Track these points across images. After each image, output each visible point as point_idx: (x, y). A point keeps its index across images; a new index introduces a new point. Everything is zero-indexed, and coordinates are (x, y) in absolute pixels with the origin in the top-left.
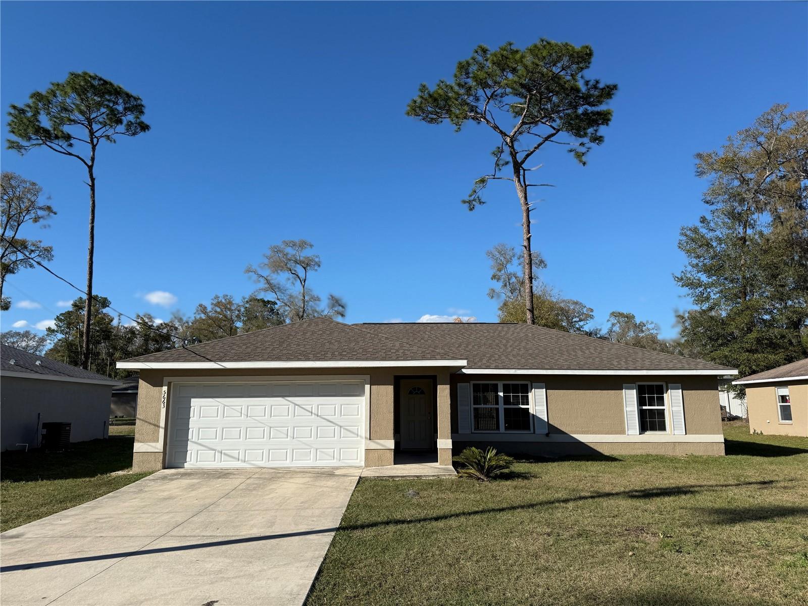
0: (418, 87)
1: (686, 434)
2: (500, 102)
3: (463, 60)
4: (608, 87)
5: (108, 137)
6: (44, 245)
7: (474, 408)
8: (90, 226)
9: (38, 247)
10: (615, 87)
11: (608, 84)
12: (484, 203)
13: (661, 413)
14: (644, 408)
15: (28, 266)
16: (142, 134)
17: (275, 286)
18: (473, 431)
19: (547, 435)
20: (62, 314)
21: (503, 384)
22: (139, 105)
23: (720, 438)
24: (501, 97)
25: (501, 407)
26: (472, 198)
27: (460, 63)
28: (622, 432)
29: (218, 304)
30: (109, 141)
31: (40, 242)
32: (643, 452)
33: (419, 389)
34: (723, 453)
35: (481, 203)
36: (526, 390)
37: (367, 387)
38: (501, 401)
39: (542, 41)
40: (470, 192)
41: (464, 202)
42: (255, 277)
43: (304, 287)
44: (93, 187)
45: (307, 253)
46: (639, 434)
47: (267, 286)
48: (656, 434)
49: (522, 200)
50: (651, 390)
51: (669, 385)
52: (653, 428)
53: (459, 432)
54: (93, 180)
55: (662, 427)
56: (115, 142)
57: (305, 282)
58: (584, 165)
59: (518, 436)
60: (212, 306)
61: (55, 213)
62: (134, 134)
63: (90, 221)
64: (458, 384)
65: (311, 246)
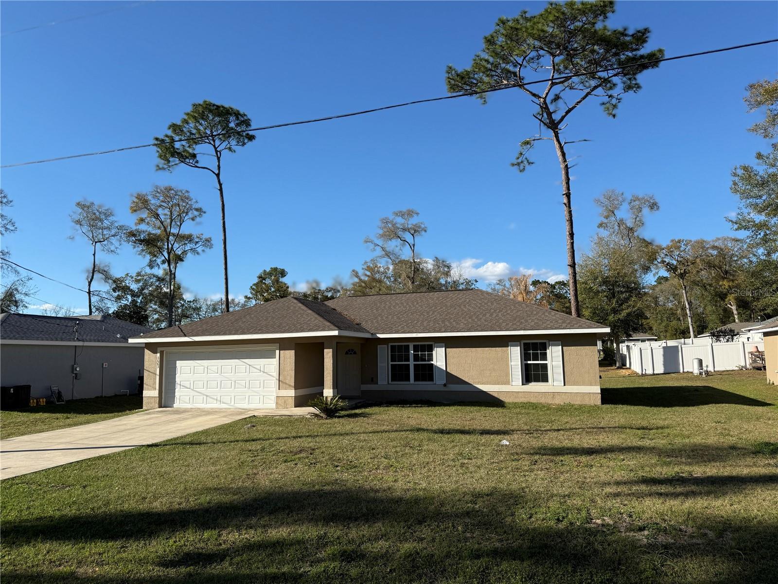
0: (445, 69)
1: (565, 385)
2: (538, 64)
3: (488, 34)
4: (639, 32)
5: (230, 149)
6: (204, 237)
7: (391, 365)
8: (222, 222)
9: (201, 239)
10: (646, 30)
11: (638, 29)
12: (532, 163)
13: (545, 367)
14: (529, 362)
15: (196, 254)
16: (250, 143)
17: (390, 252)
18: (390, 382)
19: (445, 385)
20: (254, 285)
21: (414, 345)
22: (247, 120)
23: (597, 389)
24: (538, 59)
25: (412, 363)
26: (520, 160)
27: (486, 38)
28: (507, 383)
29: (369, 269)
30: (231, 152)
31: (202, 234)
32: (525, 400)
33: (352, 350)
34: (599, 402)
35: (529, 163)
36: (430, 349)
37: (277, 352)
38: (411, 358)
39: (551, 4)
40: (517, 155)
41: (513, 165)
42: (372, 246)
43: (413, 252)
44: (221, 190)
45: (413, 221)
46: (521, 384)
47: (384, 253)
48: (537, 385)
49: (561, 158)
50: (535, 346)
51: (550, 342)
52: (537, 380)
53: (379, 384)
54: (220, 185)
55: (545, 379)
56: (235, 151)
57: (414, 247)
58: (614, 118)
59: (424, 386)
60: (362, 271)
61: (205, 212)
62: (244, 144)
63: (222, 218)
64: (379, 346)
65: (417, 214)
